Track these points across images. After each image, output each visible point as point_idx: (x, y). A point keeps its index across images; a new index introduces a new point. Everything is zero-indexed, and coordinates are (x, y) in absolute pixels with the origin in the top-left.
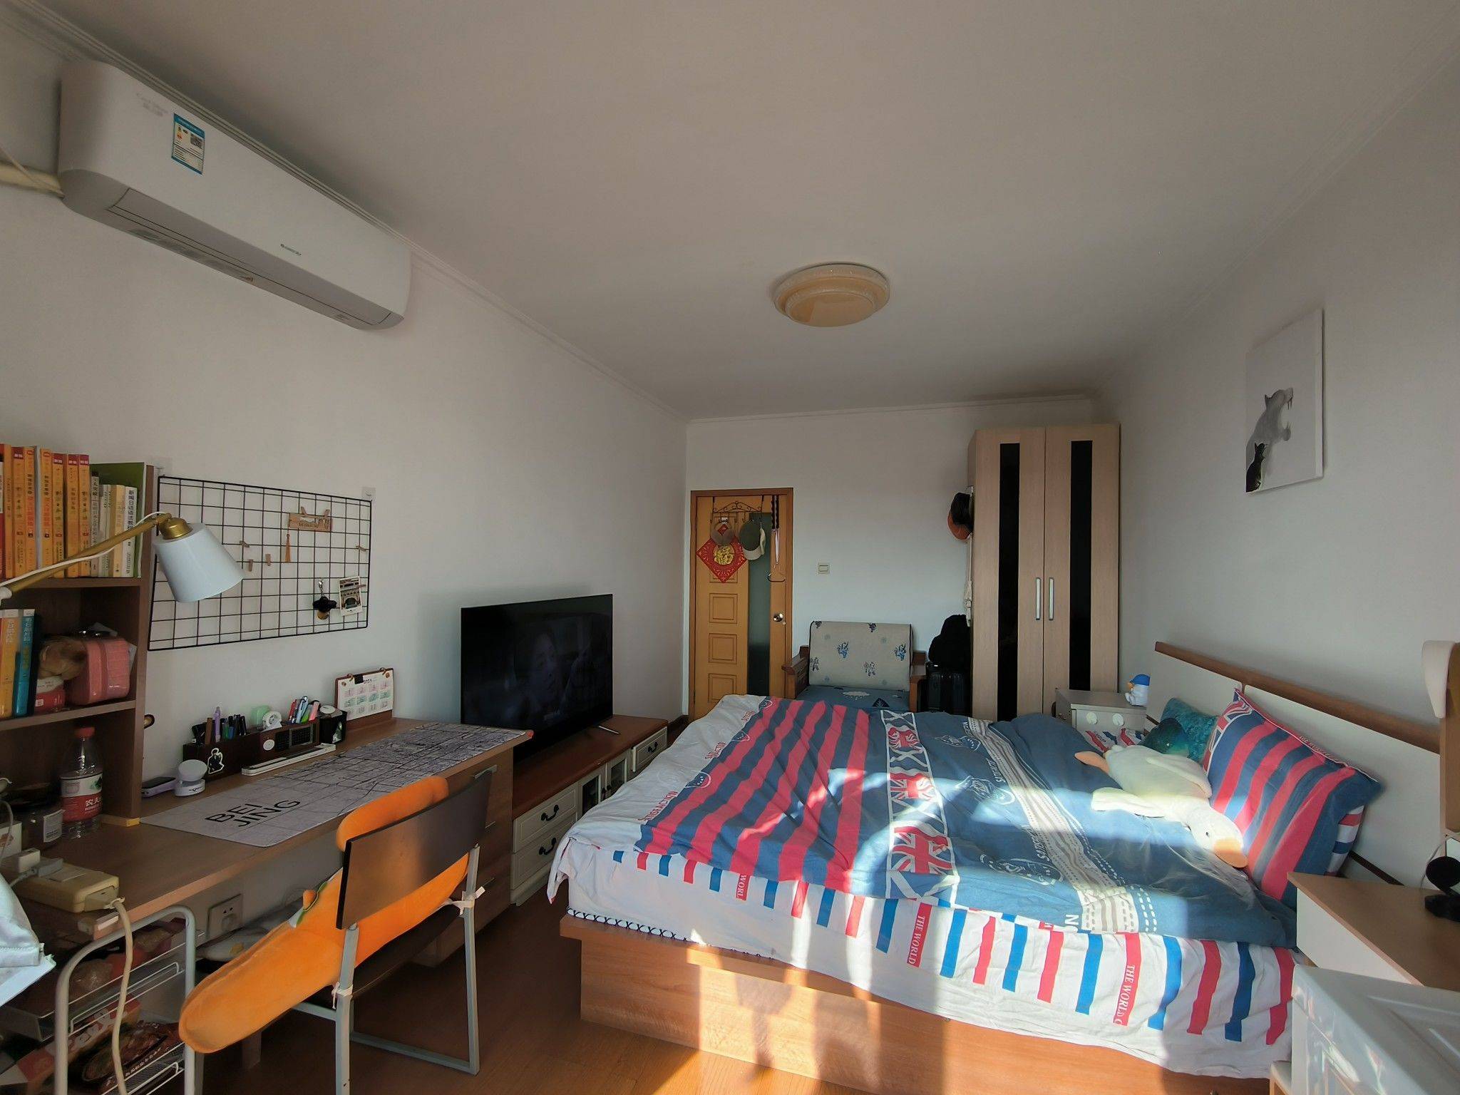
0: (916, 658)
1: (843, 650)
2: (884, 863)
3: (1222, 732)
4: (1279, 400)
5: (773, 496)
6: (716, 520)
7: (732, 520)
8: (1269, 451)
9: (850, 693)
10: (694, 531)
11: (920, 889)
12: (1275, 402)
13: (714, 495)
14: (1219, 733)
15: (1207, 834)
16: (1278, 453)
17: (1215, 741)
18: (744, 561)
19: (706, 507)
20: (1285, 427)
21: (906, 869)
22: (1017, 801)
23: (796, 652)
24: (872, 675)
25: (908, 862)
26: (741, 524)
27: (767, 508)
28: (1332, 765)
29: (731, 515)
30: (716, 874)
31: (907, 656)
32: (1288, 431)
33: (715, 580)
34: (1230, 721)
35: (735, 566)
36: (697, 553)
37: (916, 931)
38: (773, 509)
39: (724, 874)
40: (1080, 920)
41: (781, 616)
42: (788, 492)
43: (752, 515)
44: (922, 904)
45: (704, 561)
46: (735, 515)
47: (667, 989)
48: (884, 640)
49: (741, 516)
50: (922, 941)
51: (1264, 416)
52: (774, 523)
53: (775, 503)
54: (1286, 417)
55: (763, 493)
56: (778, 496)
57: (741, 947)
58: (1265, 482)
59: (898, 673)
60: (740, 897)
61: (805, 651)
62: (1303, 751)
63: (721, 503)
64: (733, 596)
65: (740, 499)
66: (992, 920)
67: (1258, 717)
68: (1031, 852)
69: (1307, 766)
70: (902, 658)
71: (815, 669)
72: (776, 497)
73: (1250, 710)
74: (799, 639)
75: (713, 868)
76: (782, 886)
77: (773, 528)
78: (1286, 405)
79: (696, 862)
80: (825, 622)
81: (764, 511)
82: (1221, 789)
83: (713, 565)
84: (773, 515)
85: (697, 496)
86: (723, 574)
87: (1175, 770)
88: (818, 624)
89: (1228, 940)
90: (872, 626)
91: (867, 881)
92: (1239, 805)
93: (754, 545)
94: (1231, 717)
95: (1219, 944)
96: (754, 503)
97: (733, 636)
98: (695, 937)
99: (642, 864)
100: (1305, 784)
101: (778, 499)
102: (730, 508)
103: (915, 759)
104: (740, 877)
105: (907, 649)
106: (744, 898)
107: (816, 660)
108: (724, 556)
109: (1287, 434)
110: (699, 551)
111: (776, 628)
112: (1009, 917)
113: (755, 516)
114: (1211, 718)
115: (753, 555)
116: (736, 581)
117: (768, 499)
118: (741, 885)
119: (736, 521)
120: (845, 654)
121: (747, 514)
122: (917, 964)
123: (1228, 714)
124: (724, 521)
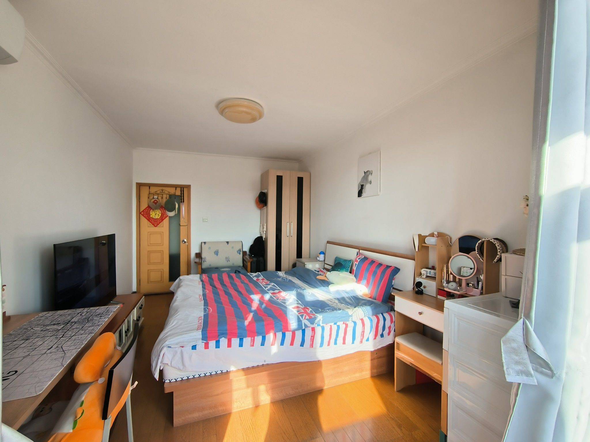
0: (244, 253)
1: (217, 253)
2: (299, 318)
3: (357, 264)
4: (369, 173)
5: (181, 188)
6: (151, 197)
7: (160, 198)
8: (365, 187)
9: (223, 270)
10: (138, 201)
11: (312, 323)
12: (367, 174)
13: (150, 185)
14: (356, 264)
15: (361, 291)
16: (368, 188)
17: (355, 266)
18: (166, 217)
19: (145, 192)
20: (370, 180)
21: (306, 318)
22: (312, 293)
23: (193, 255)
24: (228, 262)
25: (305, 316)
26: (164, 200)
27: (178, 193)
28: (388, 267)
29: (159, 195)
30: (241, 340)
31: (241, 253)
32: (371, 182)
33: (151, 226)
34: (359, 260)
35: (162, 219)
36: (140, 213)
37: (312, 337)
38: (181, 194)
39: (244, 339)
40: (352, 319)
41: (185, 240)
42: (189, 187)
43: (170, 196)
44: (312, 328)
45: (145, 217)
46: (161, 195)
47: (217, 395)
48: (233, 247)
49: (165, 196)
50: (313, 339)
51: (364, 177)
52: (181, 200)
53: (182, 191)
54: (370, 178)
55: (176, 187)
56: (183, 188)
57: (250, 365)
58: (364, 194)
59: (238, 260)
60: (252, 346)
61: (199, 255)
62: (380, 265)
63: (153, 190)
64: (161, 234)
65: (164, 188)
66: (331, 326)
67: (366, 258)
68: (328, 305)
69: (382, 268)
70: (240, 254)
71: (205, 262)
72: (182, 189)
73: (363, 257)
74: (194, 250)
75: (239, 339)
76: (267, 336)
77: (181, 202)
78: (370, 175)
79: (231, 339)
80: (209, 242)
81: (177, 194)
82: (359, 279)
83: (149, 219)
84: (181, 197)
85: (140, 186)
86: (155, 223)
87: (347, 276)
88: (205, 243)
89: (379, 314)
90: (228, 242)
91: (296, 326)
92: (364, 282)
93: (172, 209)
94: (359, 259)
95: (378, 315)
96: (172, 191)
97: (162, 252)
98: (233, 368)
99: (207, 346)
100: (383, 272)
101: (183, 189)
102: (158, 192)
103: (272, 287)
104: (251, 338)
105: (241, 250)
106: (253, 346)
107: (205, 258)
108: (156, 214)
109: (371, 183)
110: (141, 212)
111: (183, 246)
112: (335, 324)
113: (172, 197)
114: (350, 260)
115: (172, 214)
116: (162, 226)
117: (179, 190)
118: (252, 341)
119: (162, 198)
120: (217, 255)
121: (168, 196)
122: (312, 347)
123: (358, 258)
124: (155, 198)
